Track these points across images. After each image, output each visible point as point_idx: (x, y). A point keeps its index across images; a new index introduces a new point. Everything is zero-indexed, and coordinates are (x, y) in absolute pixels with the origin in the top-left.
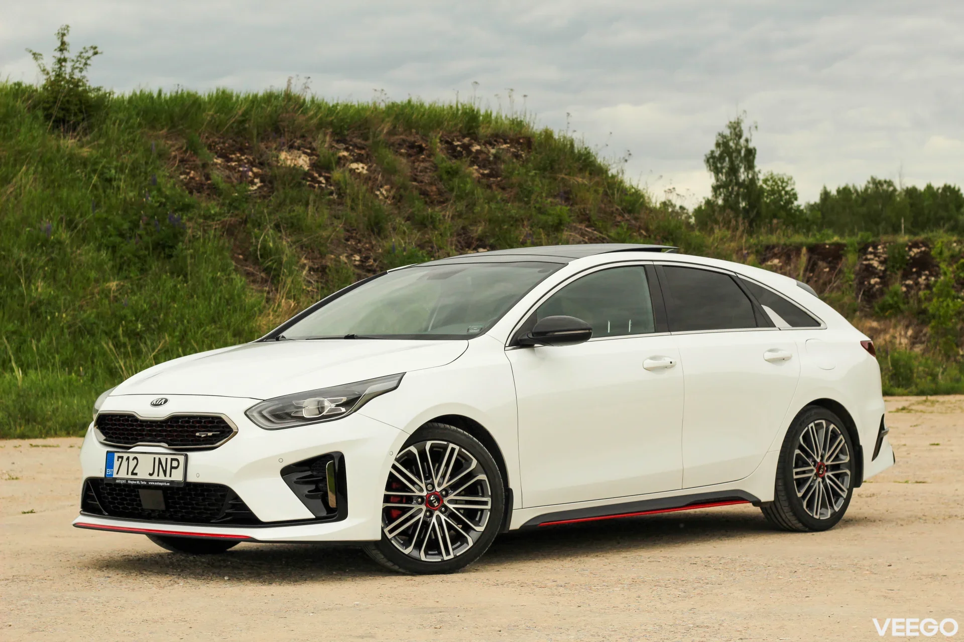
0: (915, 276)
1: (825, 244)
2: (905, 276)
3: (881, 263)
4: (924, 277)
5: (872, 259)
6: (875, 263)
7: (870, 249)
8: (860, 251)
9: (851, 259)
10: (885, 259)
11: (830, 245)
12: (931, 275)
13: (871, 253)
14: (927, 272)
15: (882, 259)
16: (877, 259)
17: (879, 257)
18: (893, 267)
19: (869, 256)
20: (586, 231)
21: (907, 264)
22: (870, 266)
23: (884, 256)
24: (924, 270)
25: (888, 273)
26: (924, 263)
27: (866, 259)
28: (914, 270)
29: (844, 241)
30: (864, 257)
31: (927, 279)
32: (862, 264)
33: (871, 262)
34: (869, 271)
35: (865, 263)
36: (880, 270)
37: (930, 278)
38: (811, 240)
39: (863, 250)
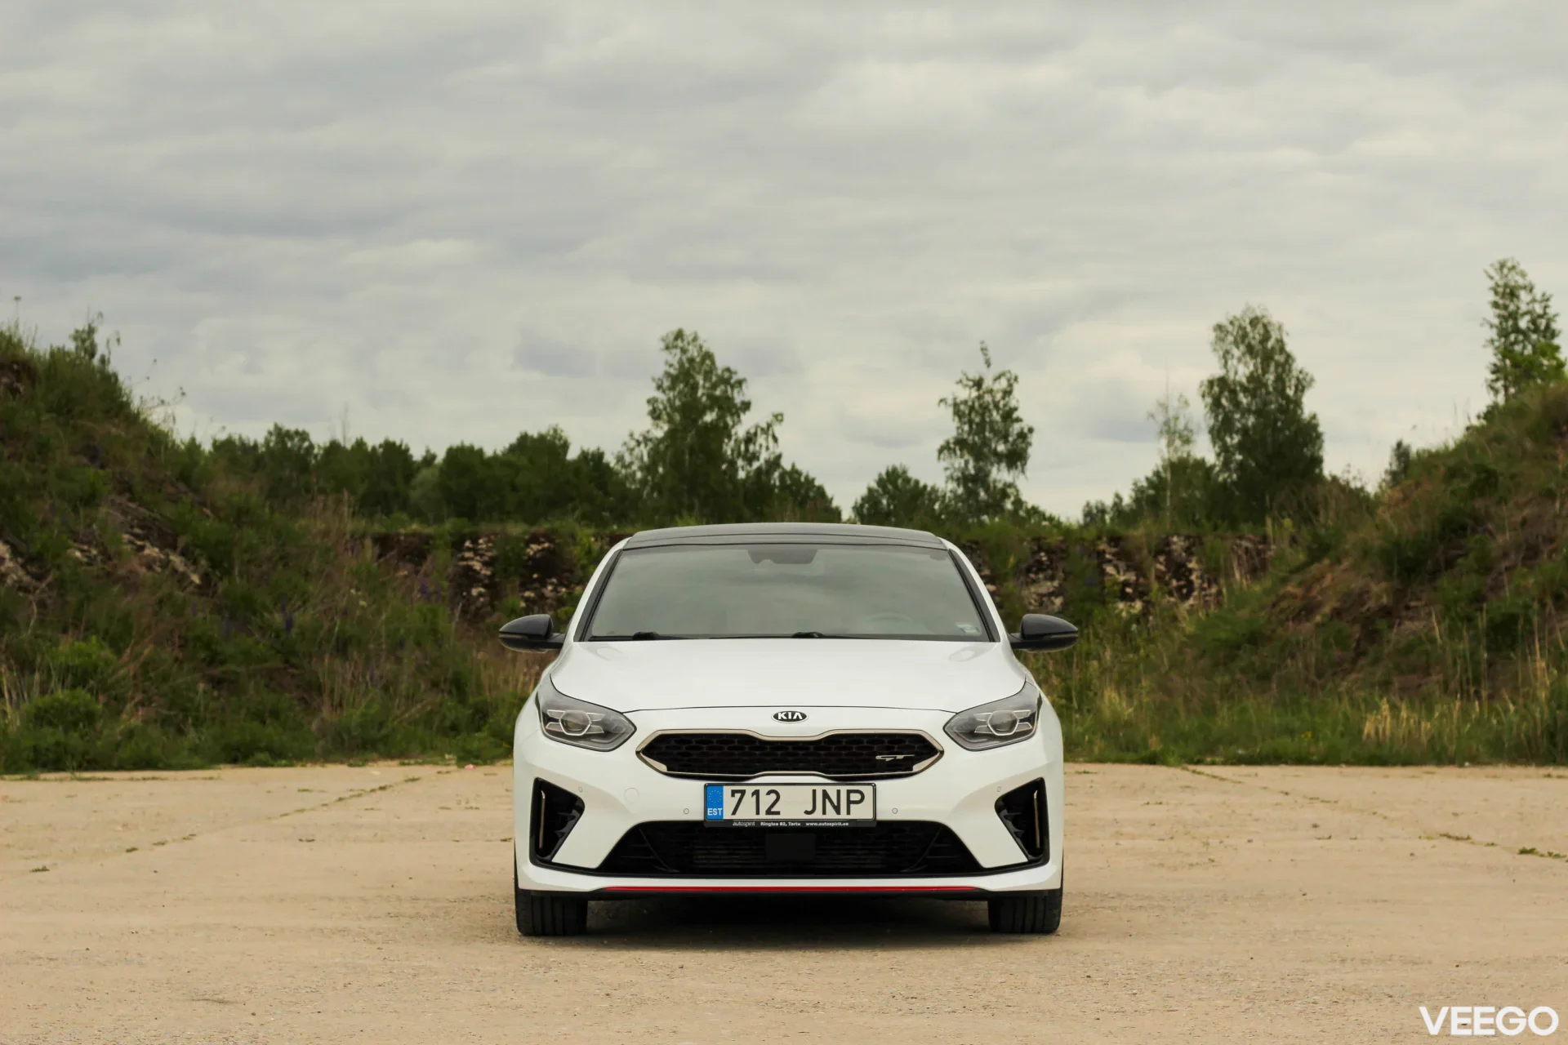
0: (537, 585)
1: (399, 535)
2: (524, 586)
3: (486, 564)
4: (550, 588)
5: (472, 559)
6: (477, 566)
7: (468, 544)
8: (453, 545)
9: (440, 558)
10: (491, 558)
11: (406, 535)
12: (561, 584)
13: (469, 549)
14: (554, 580)
15: (486, 558)
16: (478, 558)
17: (481, 556)
18: (505, 571)
19: (468, 555)
20: (128, 507)
21: (524, 568)
22: (470, 568)
23: (489, 554)
24: (550, 578)
25: (497, 580)
26: (550, 566)
27: (463, 559)
28: (535, 576)
29: (429, 530)
30: (459, 555)
31: (555, 590)
32: (457, 566)
33: (471, 563)
34: (469, 577)
35: (461, 564)
36: (485, 575)
37: (559, 589)
38: (377, 528)
39: (457, 546)
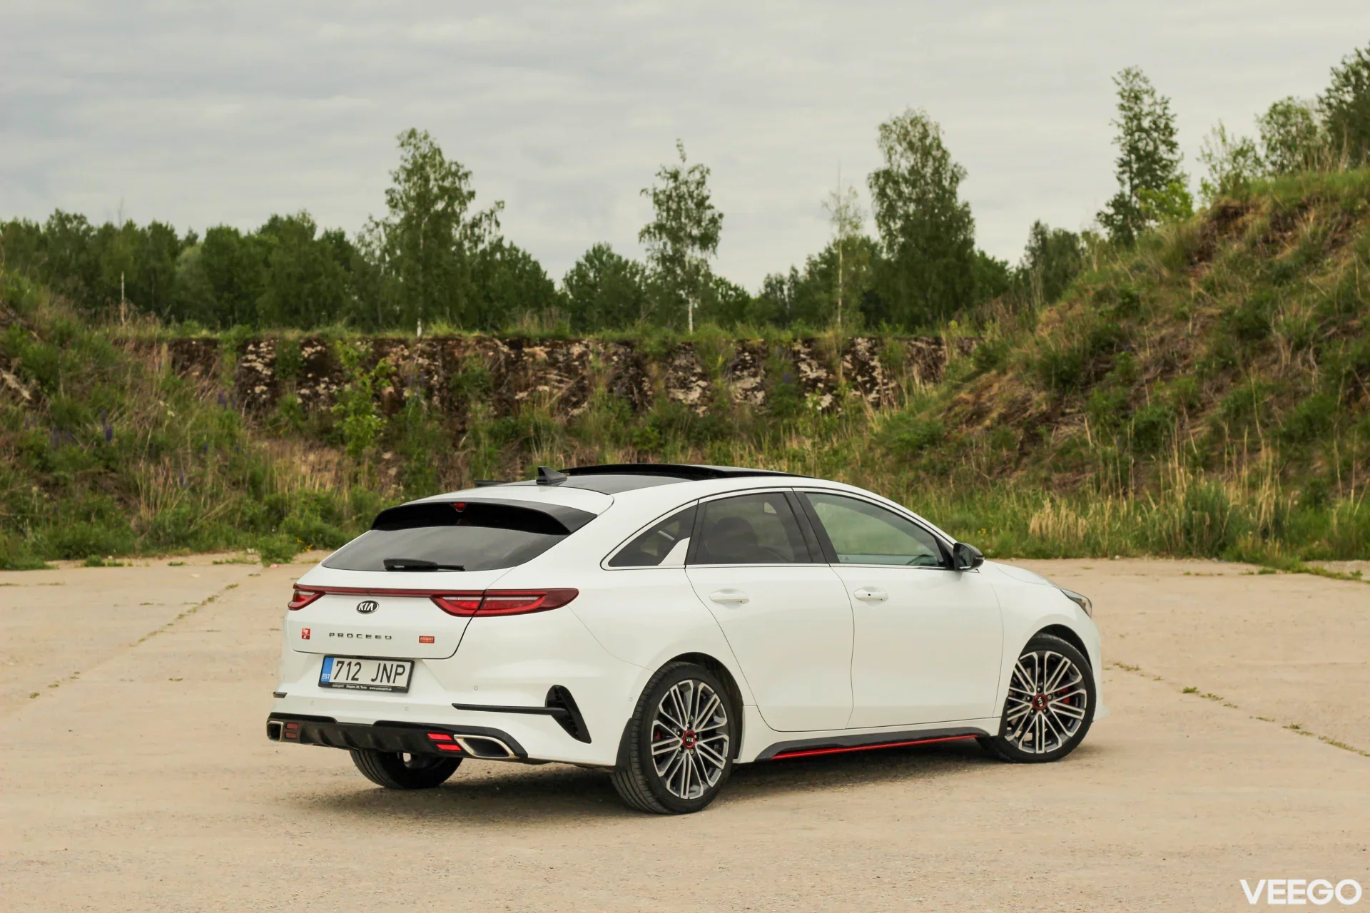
0: (311, 383)
1: (192, 339)
2: (300, 385)
3: (267, 365)
4: (323, 386)
5: (255, 361)
6: (259, 367)
7: (251, 347)
8: (238, 349)
9: (227, 361)
10: (271, 360)
11: (197, 340)
12: (332, 382)
13: (252, 352)
14: (326, 379)
15: (267, 360)
16: (260, 360)
17: (263, 358)
18: (284, 371)
19: (251, 357)
21: (300, 368)
22: (252, 369)
23: (270, 356)
24: (323, 377)
25: (277, 378)
26: (322, 366)
27: (247, 361)
28: (310, 375)
29: (218, 336)
30: (244, 358)
31: (327, 388)
32: (241, 367)
33: (254, 364)
34: (252, 376)
35: (246, 365)
36: (266, 375)
37: (331, 386)
38: (172, 334)
39: (242, 349)
